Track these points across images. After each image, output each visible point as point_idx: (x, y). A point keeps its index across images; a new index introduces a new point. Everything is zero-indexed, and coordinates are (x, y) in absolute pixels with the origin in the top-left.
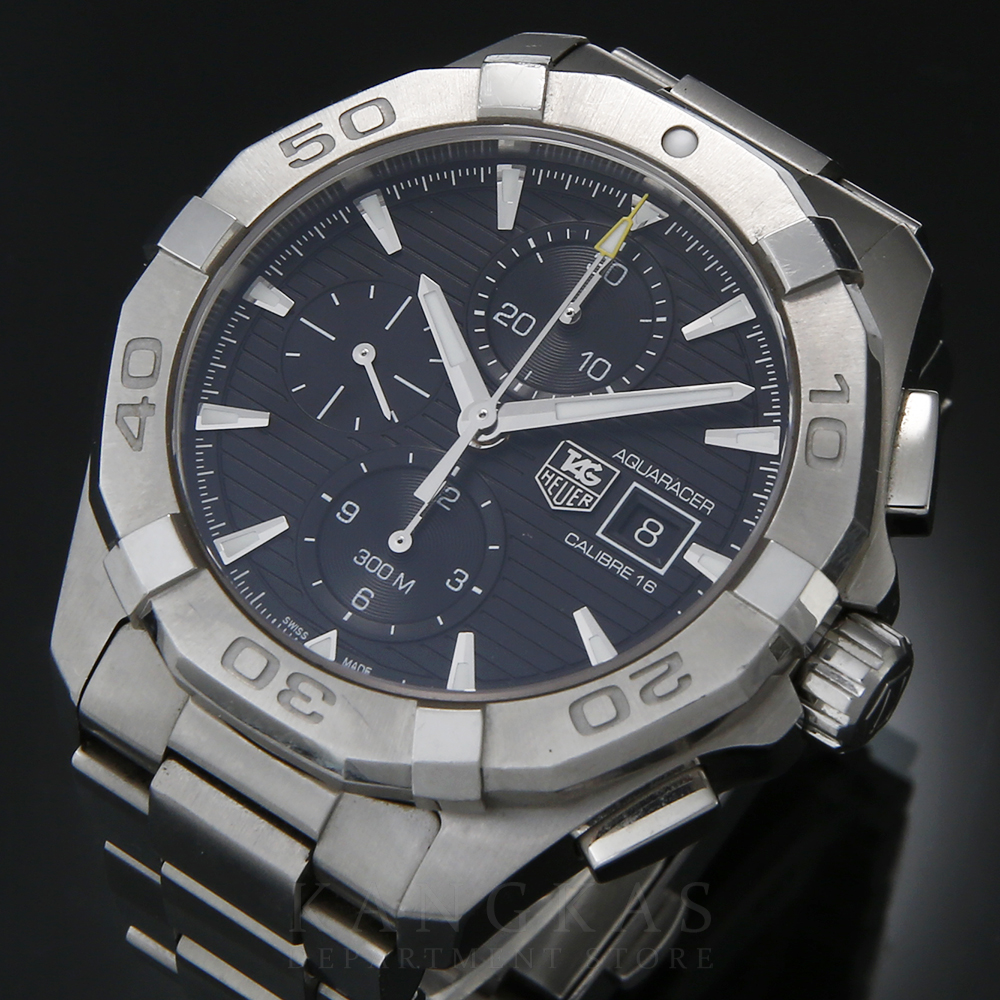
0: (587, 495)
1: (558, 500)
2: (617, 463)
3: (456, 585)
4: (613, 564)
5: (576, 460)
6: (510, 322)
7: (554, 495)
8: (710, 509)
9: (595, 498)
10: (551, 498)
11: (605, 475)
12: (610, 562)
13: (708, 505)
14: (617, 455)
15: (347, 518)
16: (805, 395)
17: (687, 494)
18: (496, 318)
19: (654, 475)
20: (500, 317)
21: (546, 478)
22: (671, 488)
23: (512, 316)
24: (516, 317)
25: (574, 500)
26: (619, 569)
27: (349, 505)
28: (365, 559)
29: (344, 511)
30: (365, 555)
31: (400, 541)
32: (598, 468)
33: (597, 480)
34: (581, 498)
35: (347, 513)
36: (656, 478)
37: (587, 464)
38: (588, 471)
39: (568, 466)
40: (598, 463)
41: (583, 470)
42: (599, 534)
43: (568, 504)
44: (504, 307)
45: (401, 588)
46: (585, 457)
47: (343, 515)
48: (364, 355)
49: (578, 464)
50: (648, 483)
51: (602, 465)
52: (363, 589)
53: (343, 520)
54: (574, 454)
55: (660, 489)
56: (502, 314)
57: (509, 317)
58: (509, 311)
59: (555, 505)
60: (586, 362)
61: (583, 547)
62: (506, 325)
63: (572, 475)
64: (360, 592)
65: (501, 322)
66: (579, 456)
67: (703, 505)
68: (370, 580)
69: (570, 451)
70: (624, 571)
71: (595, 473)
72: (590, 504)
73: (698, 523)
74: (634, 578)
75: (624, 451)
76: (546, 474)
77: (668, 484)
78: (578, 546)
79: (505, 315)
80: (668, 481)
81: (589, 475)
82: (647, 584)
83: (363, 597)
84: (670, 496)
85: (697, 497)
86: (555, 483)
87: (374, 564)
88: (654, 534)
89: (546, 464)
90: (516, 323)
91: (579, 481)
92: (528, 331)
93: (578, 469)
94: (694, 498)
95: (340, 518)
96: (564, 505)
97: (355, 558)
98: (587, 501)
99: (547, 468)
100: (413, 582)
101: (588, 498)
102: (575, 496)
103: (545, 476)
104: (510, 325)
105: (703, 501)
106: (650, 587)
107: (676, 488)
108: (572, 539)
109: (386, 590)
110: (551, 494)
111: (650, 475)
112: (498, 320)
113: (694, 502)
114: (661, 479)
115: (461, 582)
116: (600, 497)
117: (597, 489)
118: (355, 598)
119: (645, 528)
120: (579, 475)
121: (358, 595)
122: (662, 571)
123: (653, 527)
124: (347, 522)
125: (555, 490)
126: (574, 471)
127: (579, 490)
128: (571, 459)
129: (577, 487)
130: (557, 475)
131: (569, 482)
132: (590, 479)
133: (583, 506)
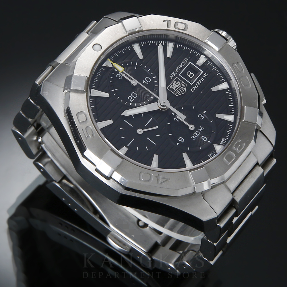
0: (182, 85)
2: (173, 78)
3: (202, 117)
5: (173, 86)
6: (133, 98)
7: (181, 92)
9: (183, 83)
11: (177, 80)
12: (199, 83)
13: (186, 60)
14: (171, 78)
15: (183, 140)
16: (168, 29)
17: (183, 64)
18: (132, 101)
20: (132, 100)
21: (177, 93)
24: (132, 96)
25: (184, 88)
27: (179, 139)
28: (194, 137)
29: (181, 141)
30: (193, 137)
31: (191, 127)
32: (175, 82)
33: (179, 82)
34: (183, 86)
35: (182, 140)
36: (178, 70)
37: (174, 84)
38: (176, 84)
39: (174, 88)
40: (174, 82)
41: (176, 85)
42: (192, 84)
43: (184, 89)
44: (129, 99)
45: (202, 130)
46: (172, 84)
47: (182, 141)
48: (140, 131)
49: (174, 86)
50: (179, 72)
52: (202, 138)
54: (171, 87)
55: (181, 70)
57: (132, 98)
59: (184, 92)
60: (146, 82)
62: (134, 99)
63: (177, 88)
66: (172, 86)
68: (200, 136)
69: (170, 87)
70: (201, 80)
71: (177, 82)
72: (185, 84)
73: (190, 63)
74: (204, 78)
75: (170, 76)
76: (176, 93)
77: (180, 68)
78: (194, 89)
79: (131, 99)
81: (177, 84)
82: (205, 75)
83: (204, 138)
84: (183, 68)
85: (184, 62)
86: (179, 92)
87: (196, 135)
88: (191, 73)
89: (173, 93)
90: (133, 97)
91: (178, 86)
92: (136, 94)
93: (175, 86)
95: (183, 142)
96: (184, 90)
97: (194, 139)
98: (184, 85)
99: (174, 93)
100: (201, 127)
102: (182, 88)
103: (177, 94)
104: (134, 98)
105: (185, 61)
106: (206, 75)
107: (181, 66)
109: (202, 133)
111: (177, 71)
113: (185, 63)
115: (202, 116)
116: (183, 82)
117: (181, 82)
118: (204, 140)
119: (189, 75)
120: (177, 86)
121: (203, 139)
122: (202, 72)
123: (189, 73)
124: (184, 140)
125: (180, 92)
126: (176, 87)
127: (181, 87)
128: (172, 87)
129: (180, 87)
130: (176, 91)
131: (178, 89)
132: (178, 84)
133: (185, 86)
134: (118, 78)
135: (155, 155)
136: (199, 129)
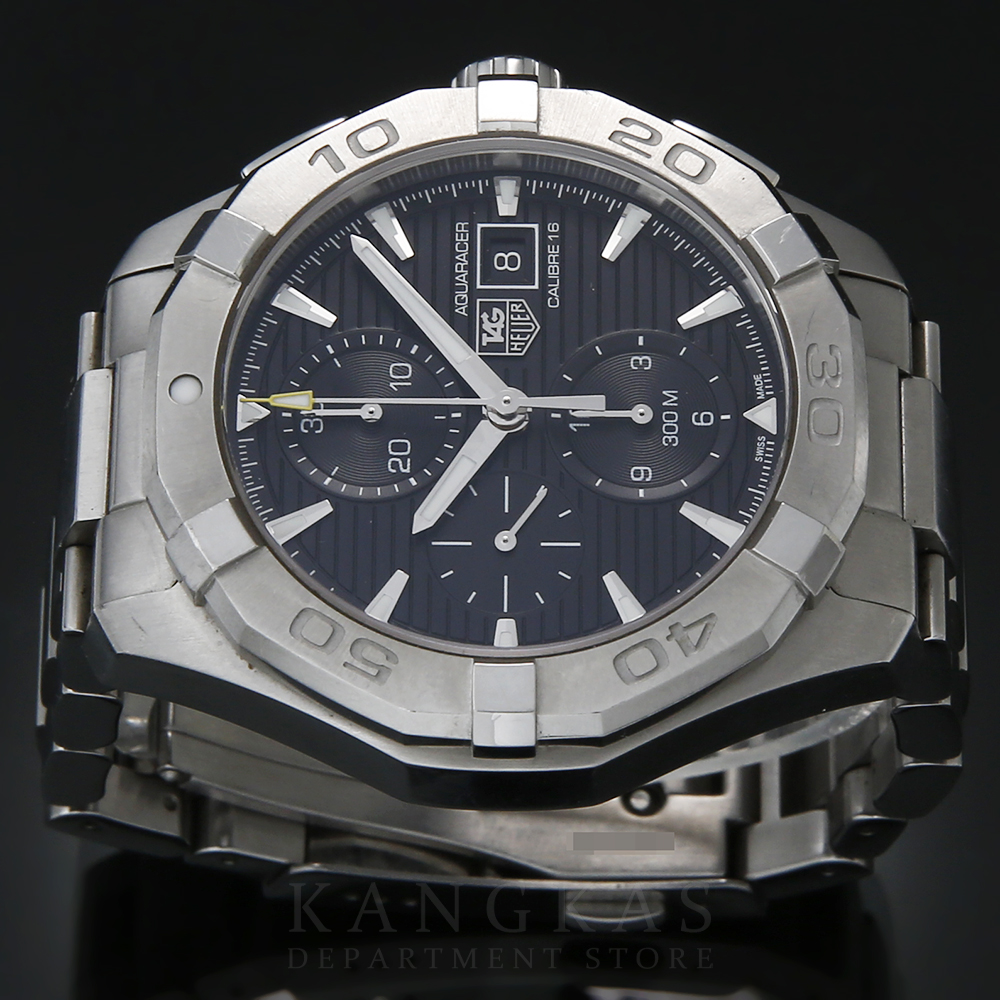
0: (512, 310)
1: (530, 327)
2: (471, 309)
3: (645, 362)
4: (554, 262)
5: (489, 335)
6: (404, 458)
7: (529, 333)
8: (463, 224)
9: (511, 303)
10: (532, 333)
11: (487, 308)
12: (553, 265)
13: (461, 227)
14: (463, 313)
15: (646, 472)
16: (342, 174)
17: (462, 246)
18: (408, 471)
19: (462, 279)
20: (405, 468)
21: (518, 347)
22: (464, 260)
23: (398, 460)
24: (395, 457)
25: (523, 316)
26: (554, 256)
27: (635, 476)
28: (670, 438)
29: (642, 477)
30: (667, 439)
32: (485, 316)
33: (496, 311)
34: (517, 313)
35: (642, 474)
36: (464, 275)
37: (487, 326)
38: (492, 322)
39: (498, 338)
40: (481, 319)
41: (494, 325)
42: (536, 287)
43: (528, 319)
44: (394, 471)
45: (675, 398)
46: (482, 331)
47: (646, 476)
48: (505, 541)
49: (492, 332)
50: (471, 279)
51: (480, 315)
52: (696, 424)
53: (650, 474)
54: (486, 340)
55: (471, 268)
56: (401, 469)
57: (400, 462)
58: (395, 465)
59: (536, 327)
60: (402, 384)
61: (554, 291)
62: (409, 460)
63: (504, 330)
64: (699, 424)
65: (409, 465)
66: (484, 335)
67: (463, 230)
68: (684, 422)
69: (484, 344)
70: (553, 253)
71: (491, 316)
72: (518, 303)
73: (479, 226)
74: (555, 242)
75: (457, 311)
76: (515, 349)
77: (462, 265)
78: (555, 295)
79: (401, 466)
80: (459, 266)
81: (494, 318)
82: (553, 230)
83: (701, 420)
84: (471, 257)
85: (459, 238)
86: (518, 338)
87: (671, 429)
88: (506, 257)
89: (507, 354)
90: (402, 454)
91: (505, 323)
92: (402, 441)
93: (495, 329)
94: (462, 240)
95: (650, 477)
96: (531, 321)
97: (674, 445)
98: (518, 307)
99: (510, 351)
100: (664, 392)
101: (514, 308)
102: (519, 318)
103: (517, 349)
104: (406, 457)
105: (460, 233)
106: (553, 227)
107: (462, 258)
108: (553, 302)
109: (684, 410)
110: (529, 336)
111: (464, 281)
112: (408, 468)
113: (465, 238)
114: (462, 271)
115: (641, 359)
116: (508, 301)
117: (502, 306)
118: (706, 424)
119: (506, 266)
120: (500, 326)
121: (702, 424)
122: (536, 226)
123: (501, 261)
124: (650, 471)
125: (523, 335)
126: (499, 330)
127: (512, 318)
128: (491, 340)
129: (511, 321)
130: (510, 341)
131: (511, 329)
132: (498, 316)
133: (523, 307)
134: (312, 431)
135: (604, 578)
136: (664, 404)
